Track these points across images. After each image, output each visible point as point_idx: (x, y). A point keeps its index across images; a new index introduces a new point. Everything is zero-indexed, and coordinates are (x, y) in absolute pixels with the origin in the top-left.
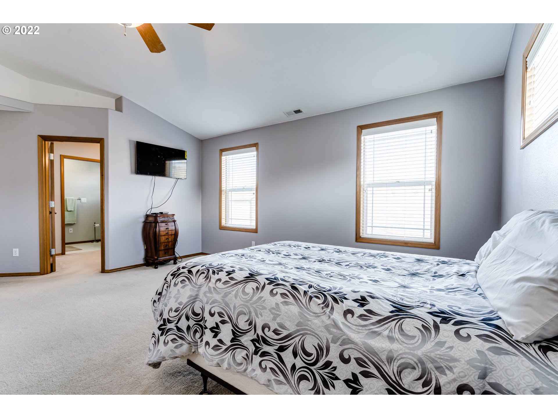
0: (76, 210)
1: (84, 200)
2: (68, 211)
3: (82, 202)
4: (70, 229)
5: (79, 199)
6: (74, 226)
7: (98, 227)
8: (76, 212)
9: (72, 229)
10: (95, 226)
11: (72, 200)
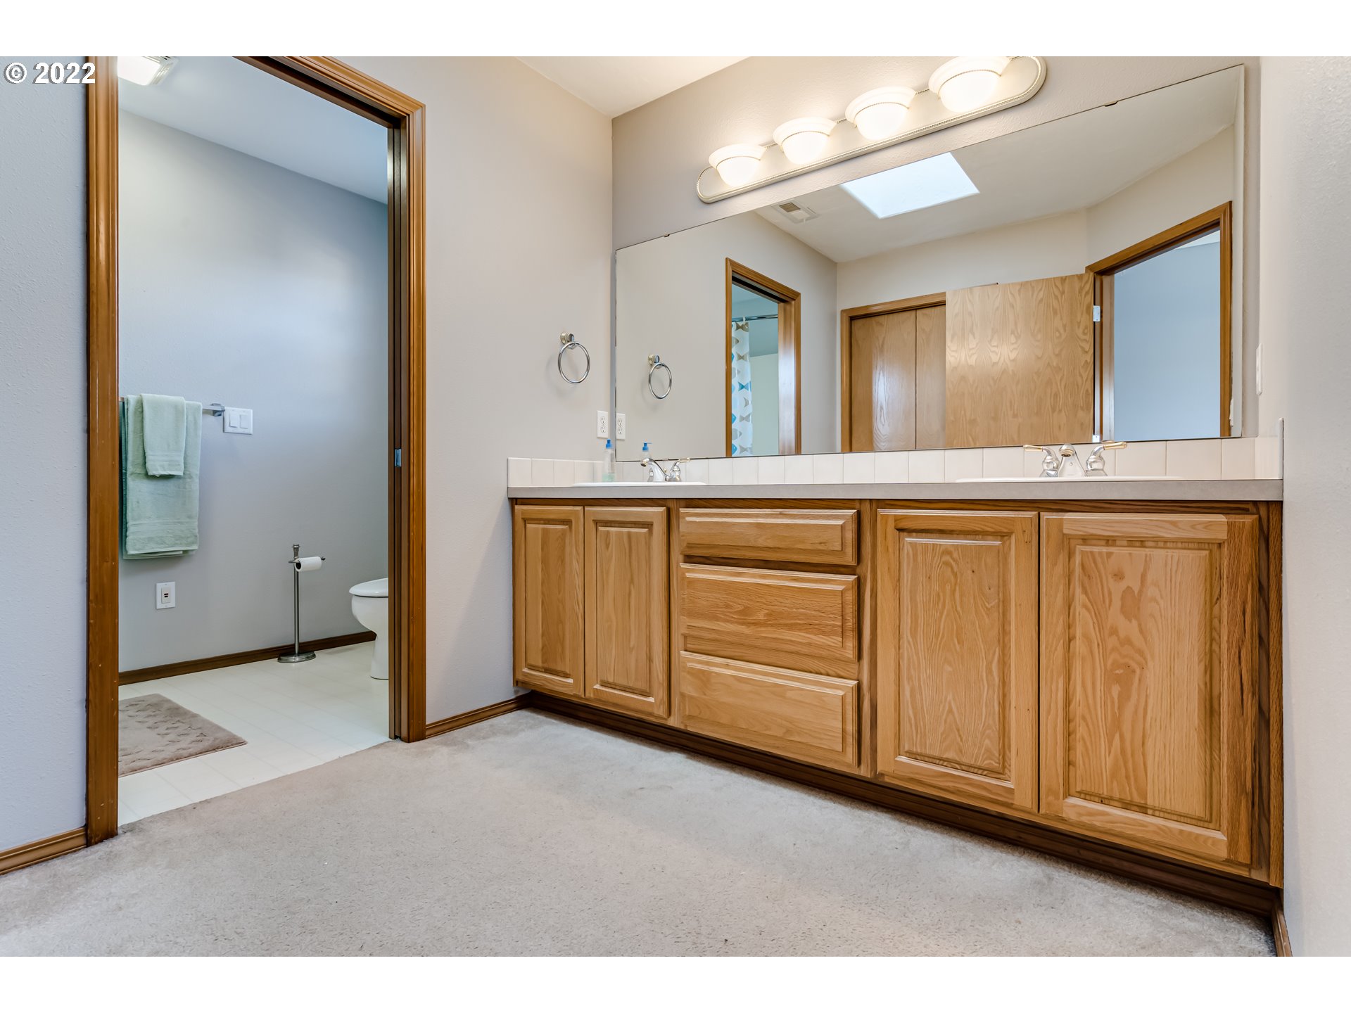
0: (195, 471)
1: (239, 417)
2: (154, 477)
3: (228, 429)
4: (162, 588)
5: (215, 413)
6: (181, 569)
7: (312, 572)
8: (195, 486)
9: (170, 587)
10: (299, 565)
11: (178, 410)
